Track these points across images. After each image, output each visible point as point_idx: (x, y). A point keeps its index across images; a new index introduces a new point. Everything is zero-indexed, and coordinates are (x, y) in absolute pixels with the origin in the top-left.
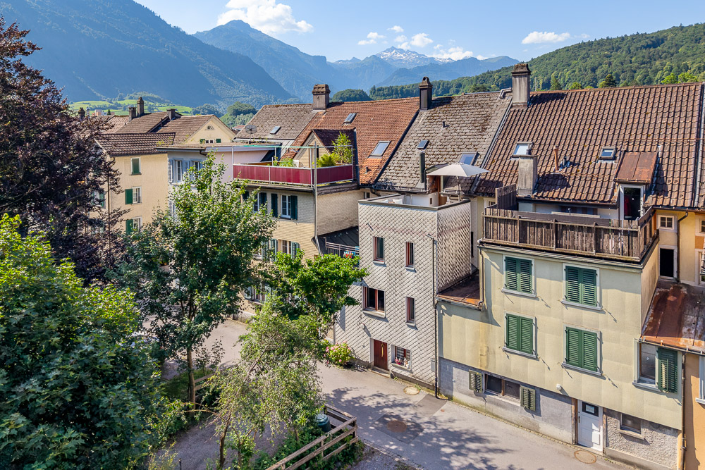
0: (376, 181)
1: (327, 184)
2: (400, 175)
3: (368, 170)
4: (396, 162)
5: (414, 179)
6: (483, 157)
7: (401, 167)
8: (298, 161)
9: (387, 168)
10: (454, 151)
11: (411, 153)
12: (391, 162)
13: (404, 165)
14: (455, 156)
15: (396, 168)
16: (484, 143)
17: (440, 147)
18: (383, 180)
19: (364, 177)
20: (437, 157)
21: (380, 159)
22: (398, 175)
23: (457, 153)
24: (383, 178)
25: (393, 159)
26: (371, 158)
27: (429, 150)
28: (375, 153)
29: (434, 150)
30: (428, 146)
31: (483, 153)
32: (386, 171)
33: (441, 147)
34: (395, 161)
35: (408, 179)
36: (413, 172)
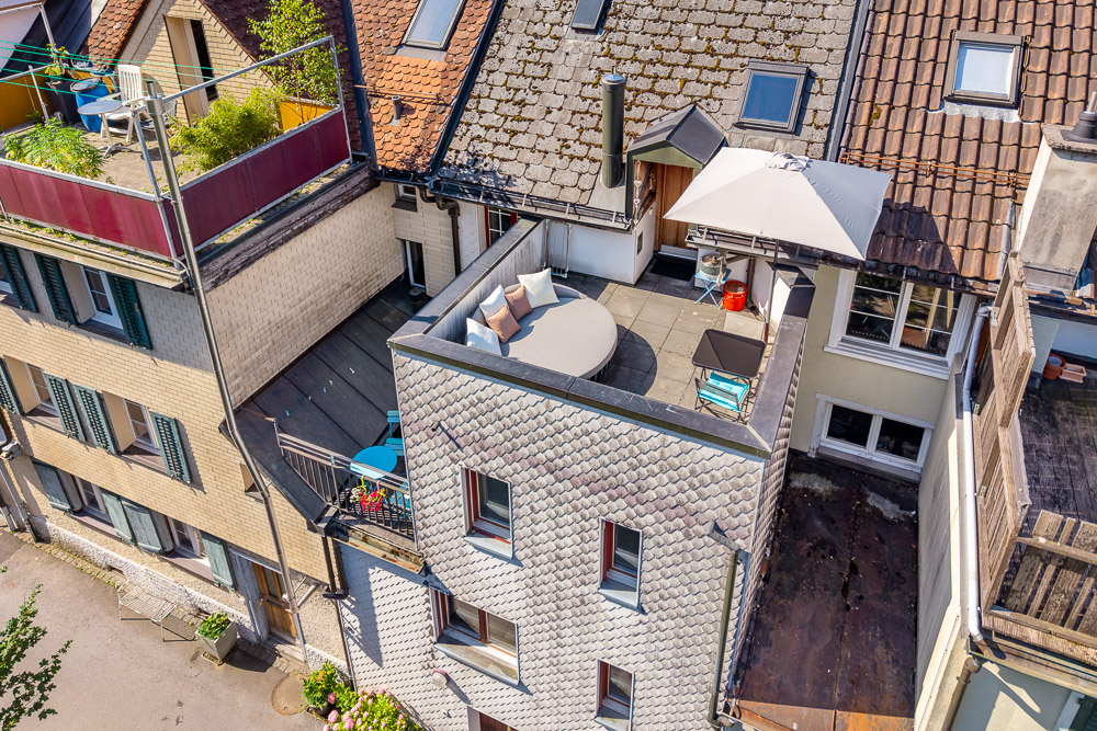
0: (438, 162)
1: (247, 225)
2: (521, 140)
3: (402, 109)
4: (498, 78)
5: (577, 165)
6: (830, 87)
7: (522, 103)
8: (135, 70)
9: (471, 104)
10: (711, 52)
11: (552, 44)
12: (482, 77)
13: (532, 98)
14: (722, 77)
15: (505, 108)
16: (826, 26)
17: (652, 27)
18: (464, 158)
19: (394, 141)
20: (650, 70)
21: (438, 61)
22: (515, 141)
23: (726, 63)
24: (460, 148)
25: (487, 65)
26: (405, 55)
27: (615, 37)
28: (418, 35)
29: (634, 38)
30: (611, 22)
31: (828, 72)
32: (466, 117)
33: (660, 28)
34: (494, 79)
35: (555, 161)
36: (571, 133)
